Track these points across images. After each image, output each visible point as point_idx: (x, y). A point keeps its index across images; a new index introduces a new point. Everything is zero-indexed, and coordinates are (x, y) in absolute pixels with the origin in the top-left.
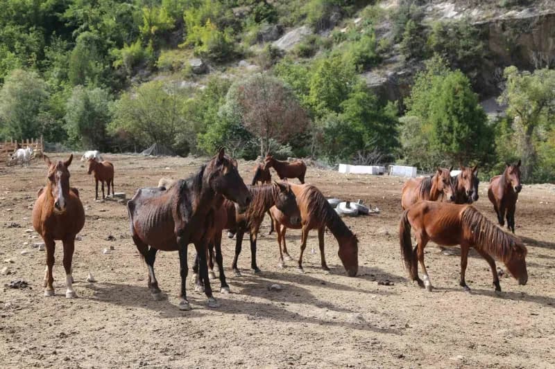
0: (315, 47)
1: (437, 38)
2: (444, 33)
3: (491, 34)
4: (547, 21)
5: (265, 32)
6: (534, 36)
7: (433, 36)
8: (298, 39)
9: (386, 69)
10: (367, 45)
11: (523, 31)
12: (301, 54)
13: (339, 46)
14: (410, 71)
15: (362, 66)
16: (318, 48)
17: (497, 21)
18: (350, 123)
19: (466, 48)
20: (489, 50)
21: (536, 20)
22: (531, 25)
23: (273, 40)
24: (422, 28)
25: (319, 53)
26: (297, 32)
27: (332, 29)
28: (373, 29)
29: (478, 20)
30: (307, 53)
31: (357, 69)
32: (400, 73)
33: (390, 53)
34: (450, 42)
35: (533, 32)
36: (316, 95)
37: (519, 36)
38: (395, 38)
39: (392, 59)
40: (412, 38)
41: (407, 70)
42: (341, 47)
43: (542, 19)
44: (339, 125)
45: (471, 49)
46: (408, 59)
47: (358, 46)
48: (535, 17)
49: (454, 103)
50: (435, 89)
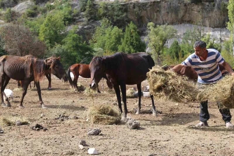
0: (36, 12)
1: (103, 10)
2: (106, 8)
3: (129, 10)
4: (154, 5)
5: (6, 2)
6: (148, 12)
7: (101, 9)
8: (26, 7)
9: (78, 25)
10: (67, 12)
11: (143, 9)
12: (29, 15)
13: (51, 12)
14: (90, 26)
15: (68, 22)
16: (39, 13)
17: (131, 3)
18: (69, 51)
19: (118, 16)
20: (127, 18)
21: (149, 4)
22: (147, 6)
23: (11, 7)
24: (95, 5)
25: (39, 15)
26: (26, 3)
27: (46, 3)
28: (69, 4)
29: (122, 2)
30: (33, 15)
31: (65, 24)
32: (86, 27)
33: (79, 17)
34: (110, 12)
35: (148, 10)
36: (44, 36)
37: (142, 11)
38: (81, 9)
39: (80, 20)
40: (91, 9)
41: (89, 26)
42: (52, 13)
43: (152, 3)
44: (63, 51)
45: (120, 16)
46: (89, 20)
47: (62, 12)
48: (149, 2)
49: (131, 39)
50: (108, 35)
